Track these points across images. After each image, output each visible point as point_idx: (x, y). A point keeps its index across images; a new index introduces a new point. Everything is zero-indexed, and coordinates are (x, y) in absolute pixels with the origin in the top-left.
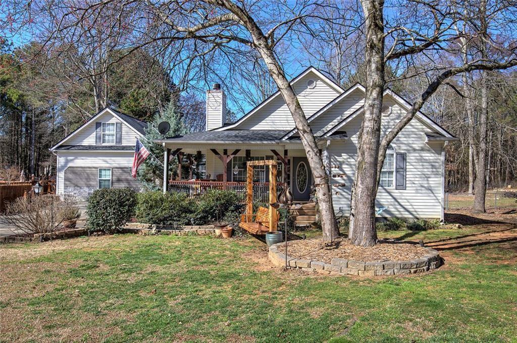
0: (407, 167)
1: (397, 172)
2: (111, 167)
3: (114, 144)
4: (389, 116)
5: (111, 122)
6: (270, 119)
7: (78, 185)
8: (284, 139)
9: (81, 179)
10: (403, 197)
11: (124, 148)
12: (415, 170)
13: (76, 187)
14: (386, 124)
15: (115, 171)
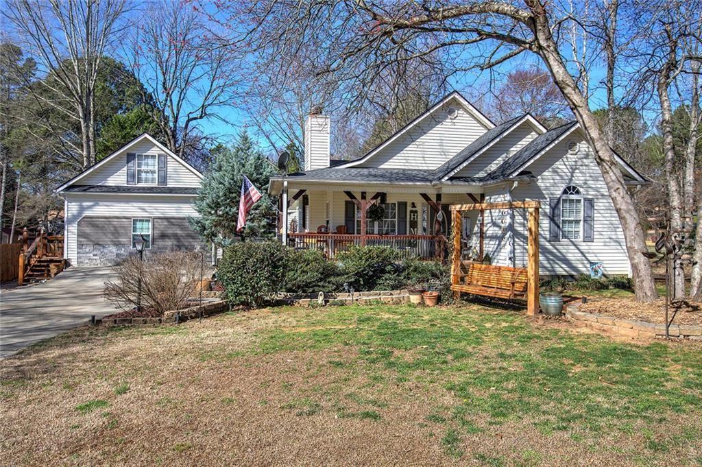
0: (595, 215)
1: (584, 221)
2: (151, 217)
3: (155, 185)
4: (576, 154)
5: (149, 153)
6: (402, 155)
7: (100, 243)
8: (443, 180)
9: (104, 234)
10: (591, 251)
11: (171, 190)
12: (603, 219)
13: (97, 246)
14: (573, 163)
15: (157, 222)
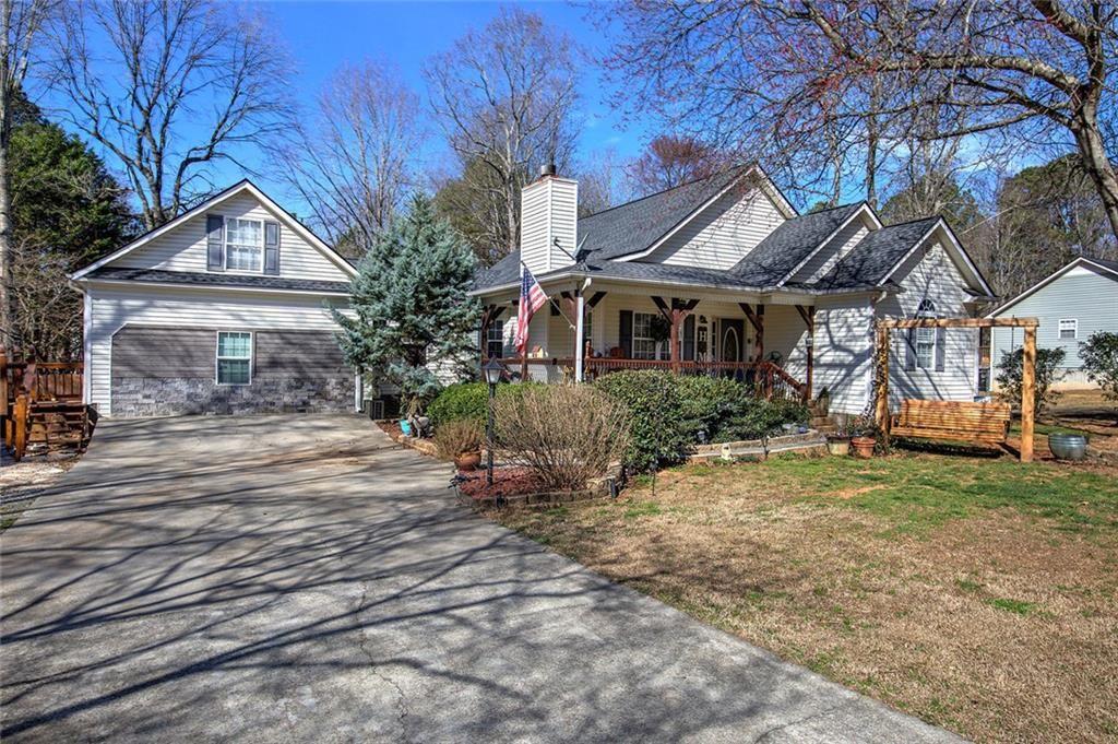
1: (937, 345)
2: (251, 330)
4: (931, 259)
5: (249, 216)
7: (156, 374)
8: (778, 286)
9: (164, 358)
10: (941, 383)
12: (953, 342)
13: (151, 381)
15: (262, 338)
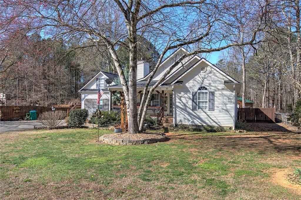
0: (215, 99)
1: (209, 102)
2: (102, 99)
3: (104, 88)
4: (205, 72)
7: (90, 107)
8: (159, 85)
9: (91, 104)
10: (212, 115)
12: (219, 101)
14: (204, 76)
